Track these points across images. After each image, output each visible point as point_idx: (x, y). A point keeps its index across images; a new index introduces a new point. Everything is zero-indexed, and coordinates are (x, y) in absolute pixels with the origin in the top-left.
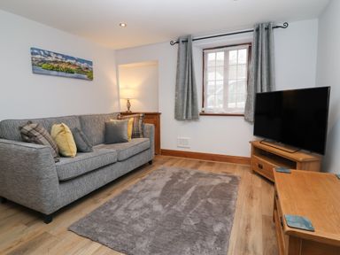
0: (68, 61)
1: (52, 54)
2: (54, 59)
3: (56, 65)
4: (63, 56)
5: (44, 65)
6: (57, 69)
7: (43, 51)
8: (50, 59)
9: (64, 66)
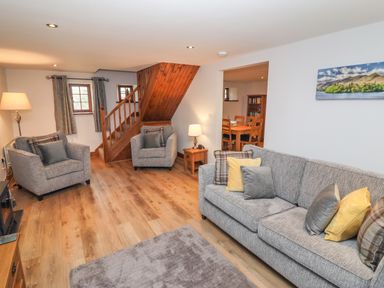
0: (374, 71)
1: (343, 70)
2: (346, 76)
3: (347, 84)
4: (363, 66)
5: (329, 89)
6: (349, 90)
7: (331, 70)
8: (340, 77)
9: (361, 83)
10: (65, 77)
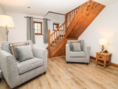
10: (32, 17)
